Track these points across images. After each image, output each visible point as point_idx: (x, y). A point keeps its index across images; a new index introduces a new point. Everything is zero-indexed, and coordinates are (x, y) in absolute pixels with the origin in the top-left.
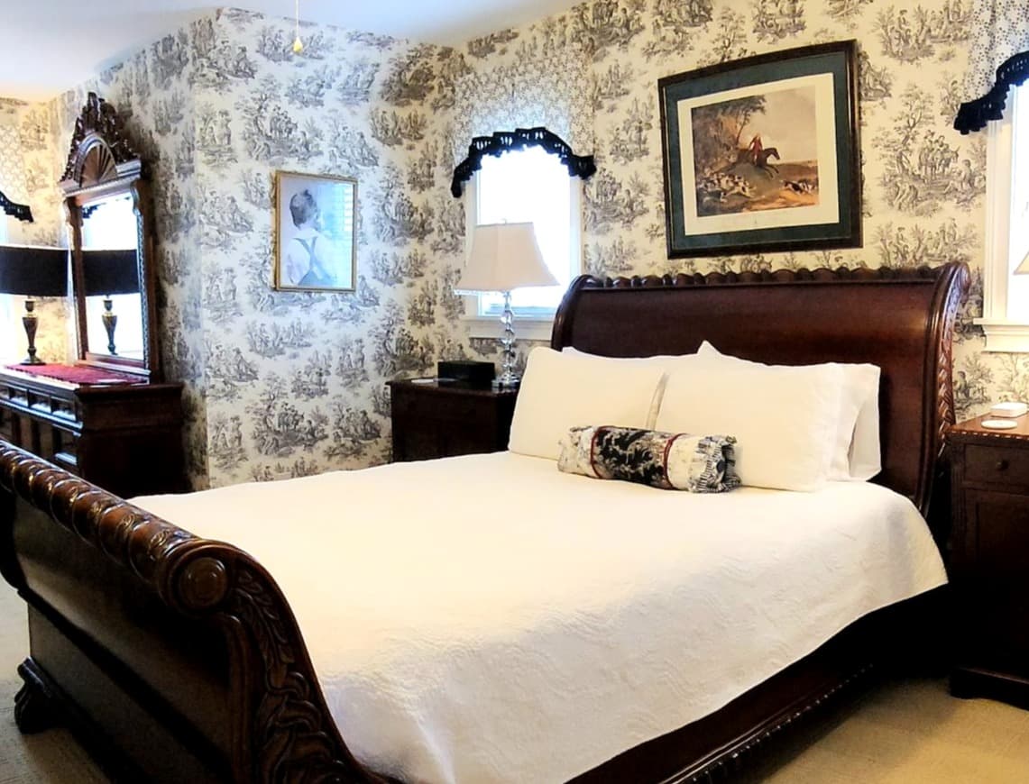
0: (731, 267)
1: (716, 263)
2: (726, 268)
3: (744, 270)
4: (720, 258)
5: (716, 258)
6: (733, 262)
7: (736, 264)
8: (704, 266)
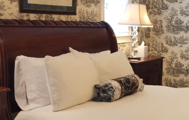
0: (42, 18)
1: (37, 16)
2: (41, 18)
3: (46, 20)
4: (39, 14)
5: (37, 14)
6: (43, 16)
7: (43, 17)
8: (33, 17)
